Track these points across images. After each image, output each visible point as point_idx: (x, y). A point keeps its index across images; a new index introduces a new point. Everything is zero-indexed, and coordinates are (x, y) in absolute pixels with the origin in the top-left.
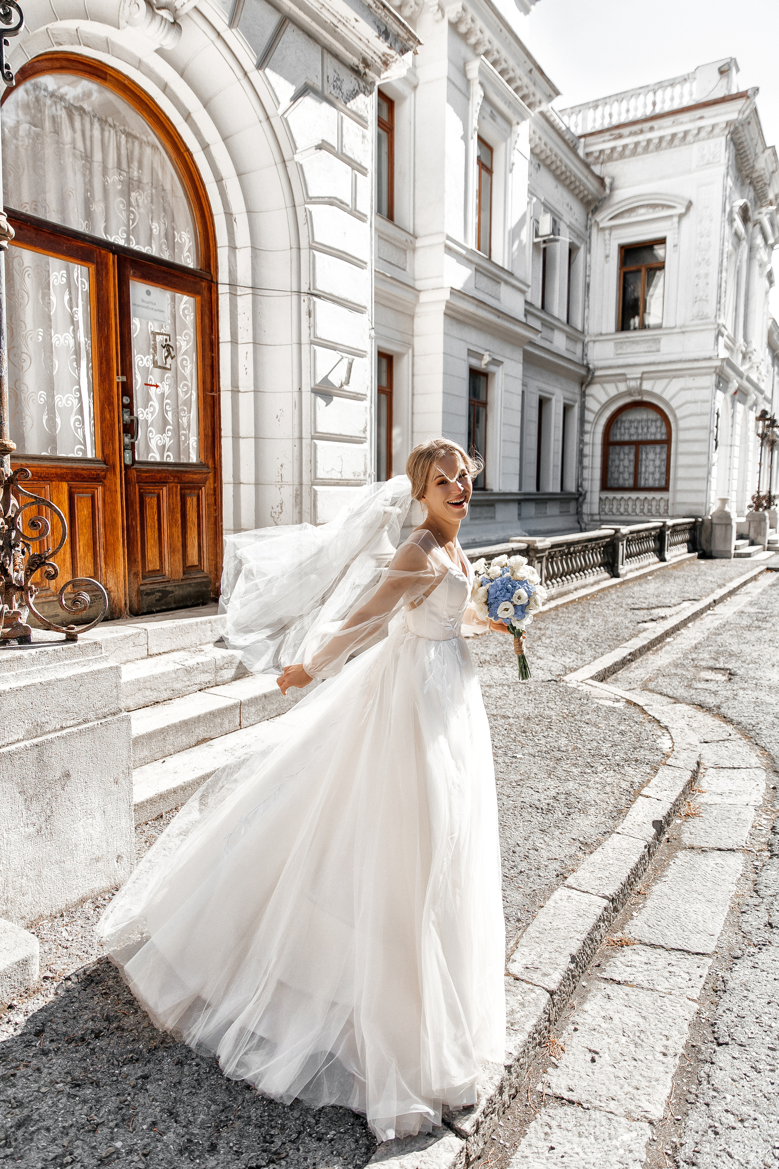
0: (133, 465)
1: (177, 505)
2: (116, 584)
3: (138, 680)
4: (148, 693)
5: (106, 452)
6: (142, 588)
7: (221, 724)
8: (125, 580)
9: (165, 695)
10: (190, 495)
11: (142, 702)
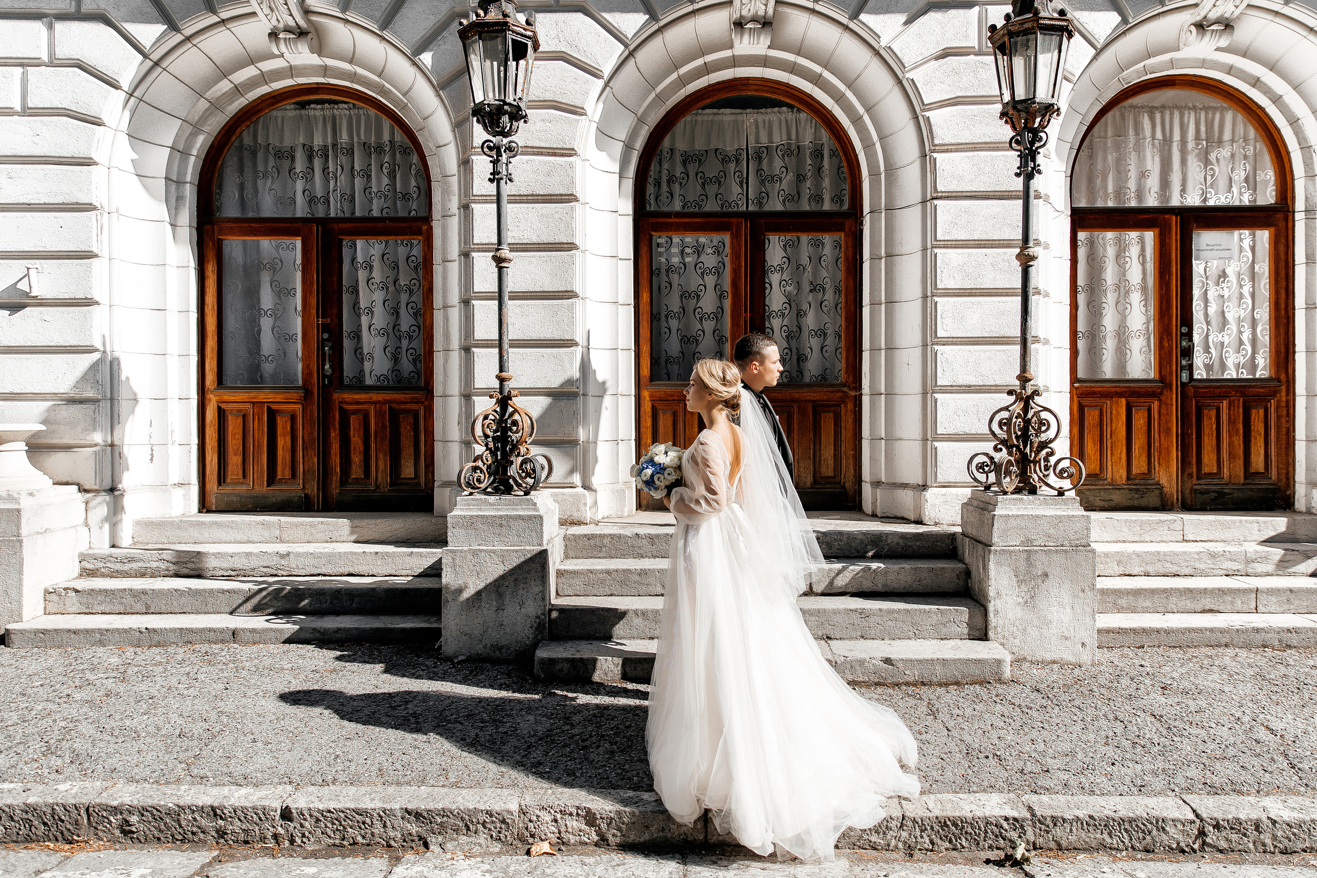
0: (1190, 382)
1: (1239, 416)
2: (1169, 481)
3: (1158, 553)
4: (1168, 565)
5: (1163, 373)
6: (1195, 487)
7: (1232, 603)
8: (1177, 479)
9: (1187, 571)
10: (1256, 407)
11: (1162, 571)
